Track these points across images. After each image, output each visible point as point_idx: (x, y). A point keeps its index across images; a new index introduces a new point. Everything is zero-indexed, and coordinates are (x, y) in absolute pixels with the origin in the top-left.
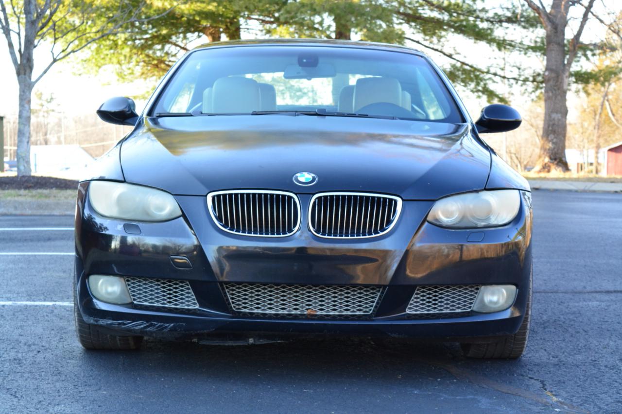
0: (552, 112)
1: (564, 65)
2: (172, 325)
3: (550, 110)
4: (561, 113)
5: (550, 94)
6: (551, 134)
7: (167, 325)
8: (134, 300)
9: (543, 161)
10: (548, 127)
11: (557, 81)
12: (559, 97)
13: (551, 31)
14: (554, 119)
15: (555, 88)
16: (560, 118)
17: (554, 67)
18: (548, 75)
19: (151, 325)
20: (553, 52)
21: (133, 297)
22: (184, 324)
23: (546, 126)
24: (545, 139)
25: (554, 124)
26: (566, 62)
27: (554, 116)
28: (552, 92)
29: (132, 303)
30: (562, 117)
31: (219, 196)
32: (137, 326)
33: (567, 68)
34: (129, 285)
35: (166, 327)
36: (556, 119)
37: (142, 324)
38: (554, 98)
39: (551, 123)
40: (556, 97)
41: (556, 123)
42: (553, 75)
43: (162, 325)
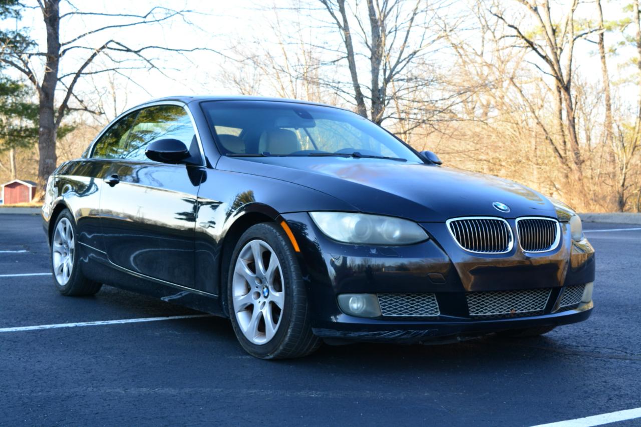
0: (46, 158)
1: (54, 124)
2: (427, 331)
3: (45, 157)
4: (52, 158)
5: (45, 145)
6: (46, 174)
7: (423, 331)
8: (384, 313)
9: (41, 194)
10: (44, 169)
11: (49, 135)
12: (51, 147)
13: (44, 98)
14: (47, 163)
15: (48, 140)
16: (52, 162)
17: (47, 125)
18: (42, 131)
19: (408, 333)
20: (46, 114)
21: (382, 311)
22: (437, 330)
23: (42, 168)
24: (41, 178)
25: (48, 167)
26: (55, 122)
27: (47, 161)
28: (46, 144)
29: (382, 315)
30: (53, 161)
31: (454, 222)
32: (393, 335)
33: (57, 126)
34: (380, 300)
35: (421, 333)
36: (49, 163)
37: (399, 333)
38: (47, 148)
39: (46, 166)
40: (49, 147)
41: (49, 166)
42: (46, 131)
43: (418, 332)
